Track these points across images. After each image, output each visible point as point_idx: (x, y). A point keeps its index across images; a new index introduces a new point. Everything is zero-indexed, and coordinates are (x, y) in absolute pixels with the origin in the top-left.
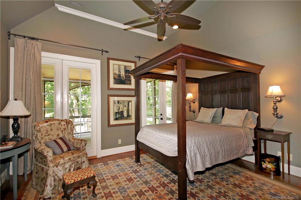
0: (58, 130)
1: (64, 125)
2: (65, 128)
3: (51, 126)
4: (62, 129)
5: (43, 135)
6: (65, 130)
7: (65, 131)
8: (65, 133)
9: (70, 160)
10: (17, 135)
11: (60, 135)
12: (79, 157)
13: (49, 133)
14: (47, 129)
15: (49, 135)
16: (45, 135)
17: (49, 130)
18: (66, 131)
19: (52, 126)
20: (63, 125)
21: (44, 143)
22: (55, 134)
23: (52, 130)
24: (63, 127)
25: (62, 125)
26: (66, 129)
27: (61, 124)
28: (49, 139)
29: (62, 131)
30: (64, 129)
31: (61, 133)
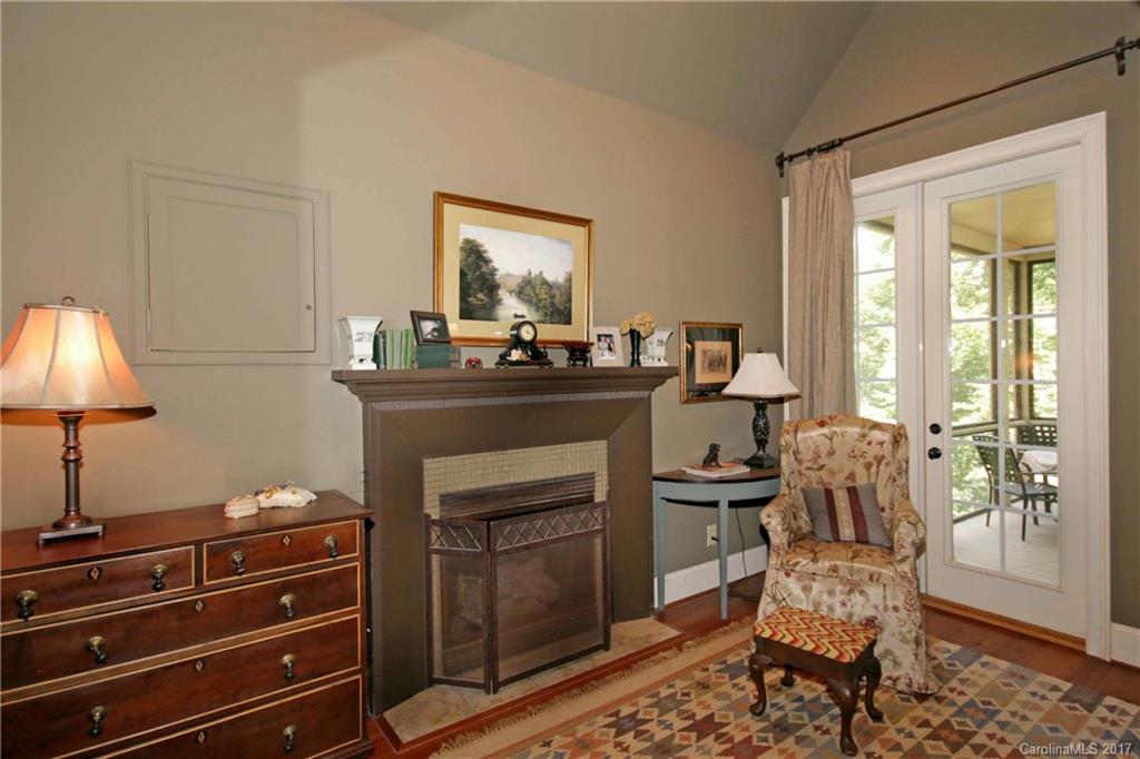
0: (854, 457)
1: (881, 444)
2: (883, 457)
3: (831, 439)
4: (869, 458)
5: (804, 466)
6: (879, 463)
7: (878, 467)
8: (877, 473)
9: (834, 571)
10: (764, 451)
11: (857, 476)
12: (875, 577)
13: (821, 462)
14: (817, 447)
15: (821, 468)
16: (810, 464)
17: (824, 451)
18: (882, 466)
19: (835, 438)
20: (874, 443)
21: (802, 489)
22: (841, 472)
23: (833, 453)
24: (874, 451)
25: (869, 443)
26: (884, 462)
27: (868, 439)
28: (818, 483)
29: (868, 466)
30: (875, 457)
31: (864, 470)
